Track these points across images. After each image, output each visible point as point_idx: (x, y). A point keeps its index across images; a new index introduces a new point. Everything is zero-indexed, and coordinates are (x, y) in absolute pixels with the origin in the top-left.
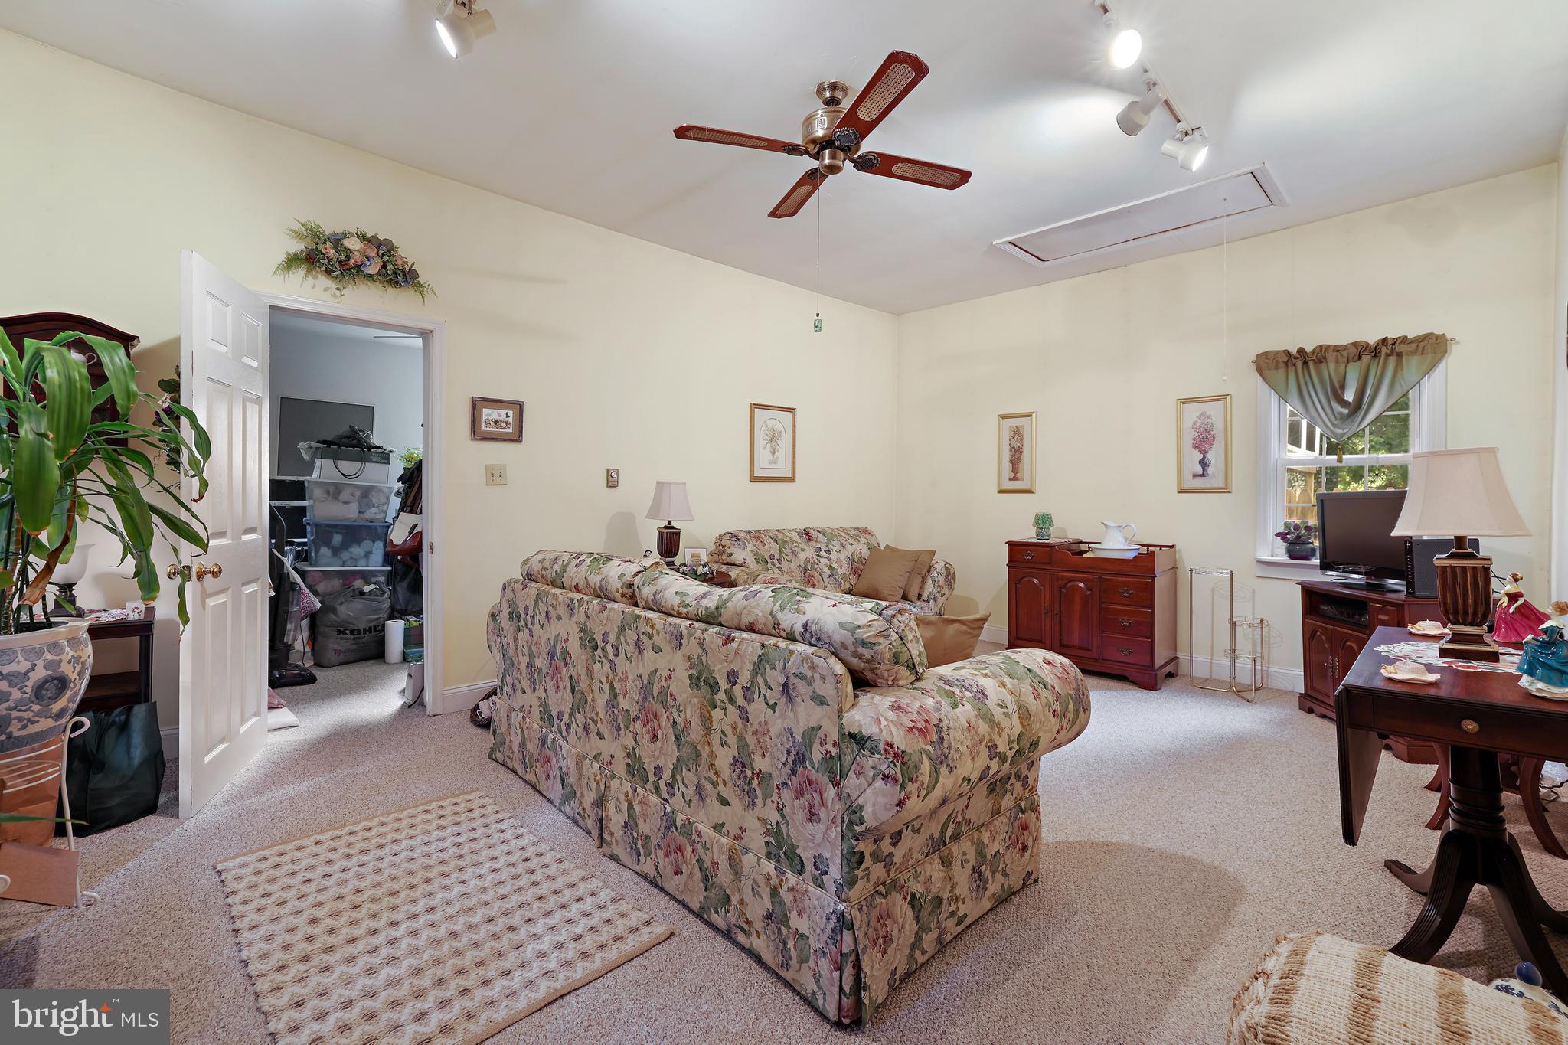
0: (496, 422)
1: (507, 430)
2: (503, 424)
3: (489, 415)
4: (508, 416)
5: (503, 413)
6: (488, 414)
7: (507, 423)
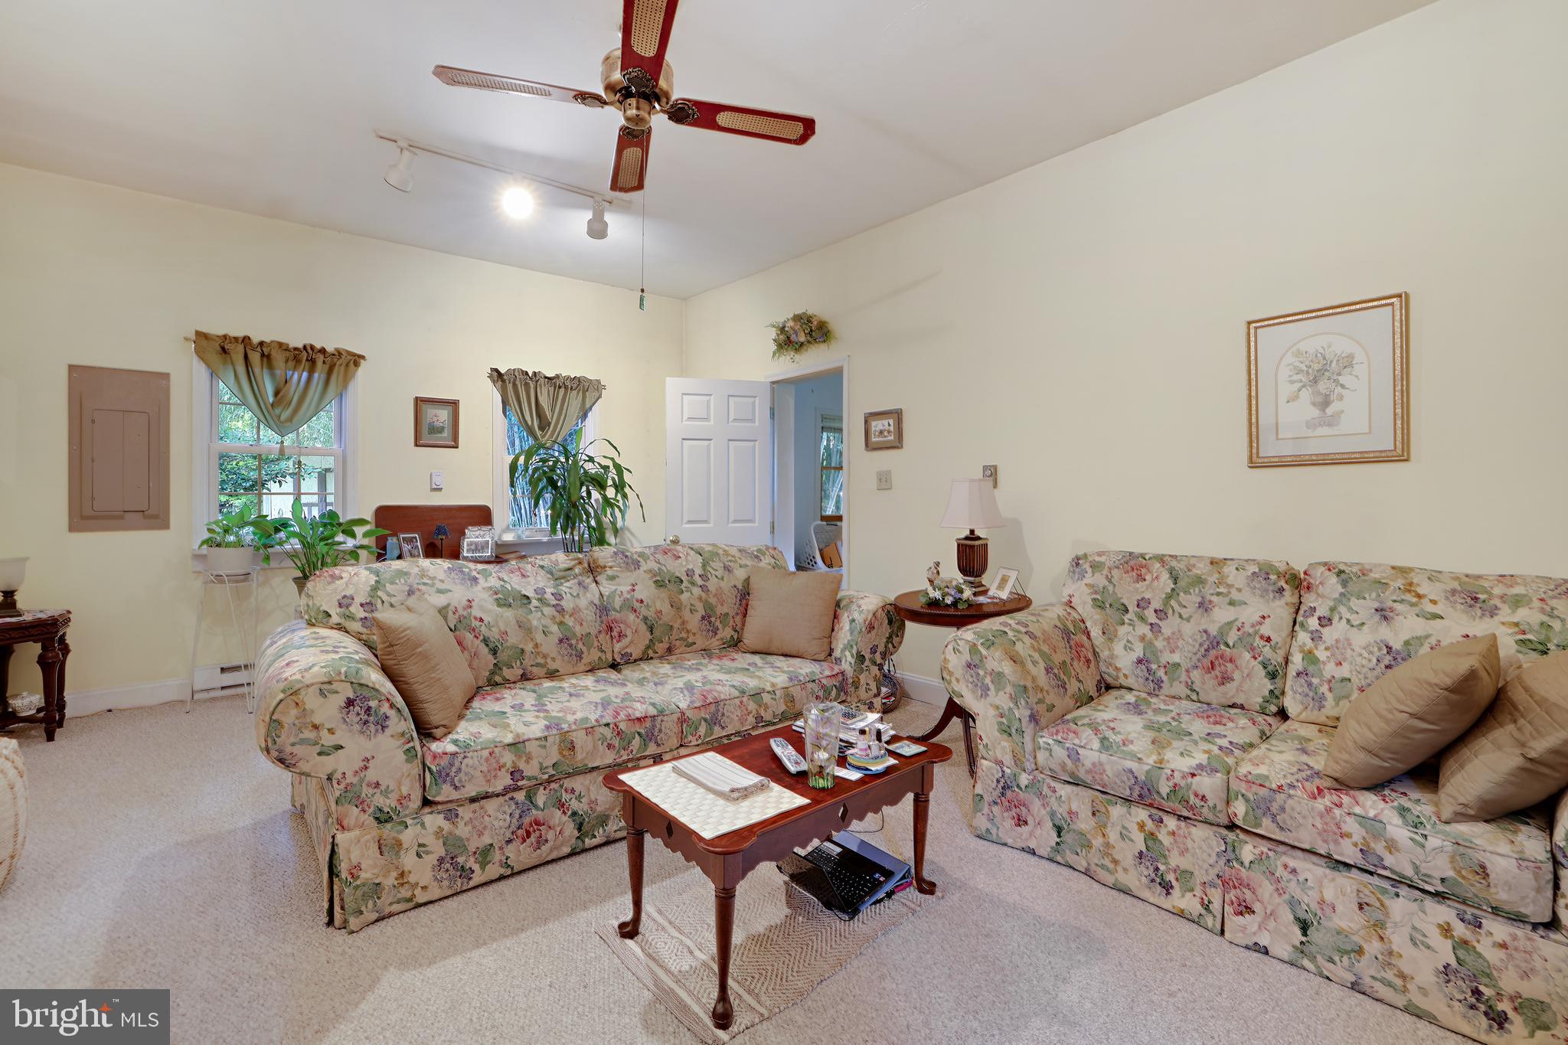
0: (881, 432)
1: (889, 438)
2: (886, 433)
3: (875, 426)
4: (889, 425)
5: (885, 422)
6: (877, 425)
7: (889, 432)
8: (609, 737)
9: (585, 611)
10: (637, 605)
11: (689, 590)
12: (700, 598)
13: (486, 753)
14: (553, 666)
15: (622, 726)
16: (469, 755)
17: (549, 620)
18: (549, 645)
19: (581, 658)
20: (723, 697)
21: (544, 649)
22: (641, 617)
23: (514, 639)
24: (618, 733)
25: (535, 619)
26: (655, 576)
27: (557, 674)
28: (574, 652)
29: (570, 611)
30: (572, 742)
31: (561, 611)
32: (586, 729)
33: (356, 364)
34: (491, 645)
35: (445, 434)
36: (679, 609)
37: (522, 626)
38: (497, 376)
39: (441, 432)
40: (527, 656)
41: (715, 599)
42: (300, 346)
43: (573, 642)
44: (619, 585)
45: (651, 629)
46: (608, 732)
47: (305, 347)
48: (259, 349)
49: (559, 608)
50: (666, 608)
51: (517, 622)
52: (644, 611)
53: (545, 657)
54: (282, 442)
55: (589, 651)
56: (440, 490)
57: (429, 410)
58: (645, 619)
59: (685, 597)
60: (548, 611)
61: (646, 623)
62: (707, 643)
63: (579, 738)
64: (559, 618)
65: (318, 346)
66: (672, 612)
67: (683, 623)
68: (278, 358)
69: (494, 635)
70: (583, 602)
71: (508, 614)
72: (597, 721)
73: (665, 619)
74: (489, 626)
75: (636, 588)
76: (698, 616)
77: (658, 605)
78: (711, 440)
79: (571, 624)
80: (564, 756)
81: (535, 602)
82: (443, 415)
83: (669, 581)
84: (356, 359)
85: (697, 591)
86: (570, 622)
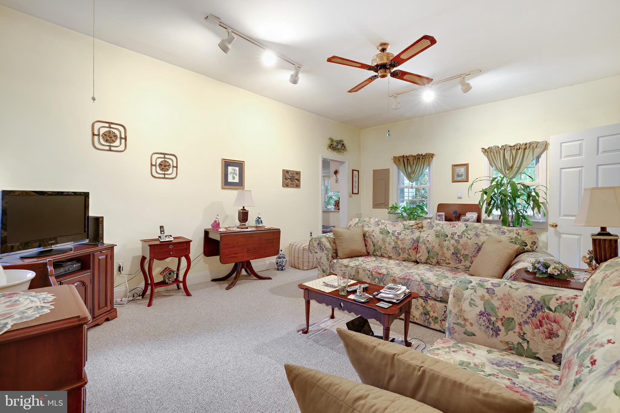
8: (369, 274)
9: (407, 241)
10: (426, 242)
11: (449, 240)
12: (453, 245)
13: (340, 265)
14: (390, 255)
15: (373, 273)
16: (337, 264)
17: (392, 241)
18: (389, 248)
19: (400, 255)
20: (413, 279)
21: (387, 249)
22: (426, 247)
23: (380, 243)
24: (372, 275)
25: (388, 239)
26: (437, 232)
27: (391, 258)
28: (397, 252)
29: (401, 239)
30: (359, 271)
31: (397, 238)
32: (364, 269)
33: (432, 157)
34: (374, 243)
35: (463, 177)
36: (442, 247)
37: (384, 240)
38: (485, 151)
39: (461, 176)
40: (382, 249)
41: (461, 247)
42: (416, 155)
43: (398, 249)
44: (424, 234)
45: (429, 252)
46: (369, 273)
47: (417, 155)
48: (406, 158)
49: (397, 237)
50: (436, 246)
51: (382, 239)
52: (428, 245)
53: (387, 251)
54: (412, 184)
55: (403, 253)
56: (461, 198)
57: (457, 169)
58: (427, 248)
59: (445, 243)
60: (393, 238)
61: (427, 249)
62: (457, 265)
63: (361, 271)
64: (396, 240)
65: (420, 154)
66: (439, 248)
67: (443, 253)
68: (411, 159)
69: (375, 241)
70: (409, 237)
71: (381, 236)
72: (368, 269)
73: (435, 250)
74: (375, 239)
75: (429, 236)
76: (451, 252)
77: (434, 244)
78: (583, 167)
79: (399, 243)
80: (356, 274)
81: (390, 234)
82: (462, 170)
83: (441, 235)
84: (432, 156)
85: (453, 242)
86: (399, 242)
